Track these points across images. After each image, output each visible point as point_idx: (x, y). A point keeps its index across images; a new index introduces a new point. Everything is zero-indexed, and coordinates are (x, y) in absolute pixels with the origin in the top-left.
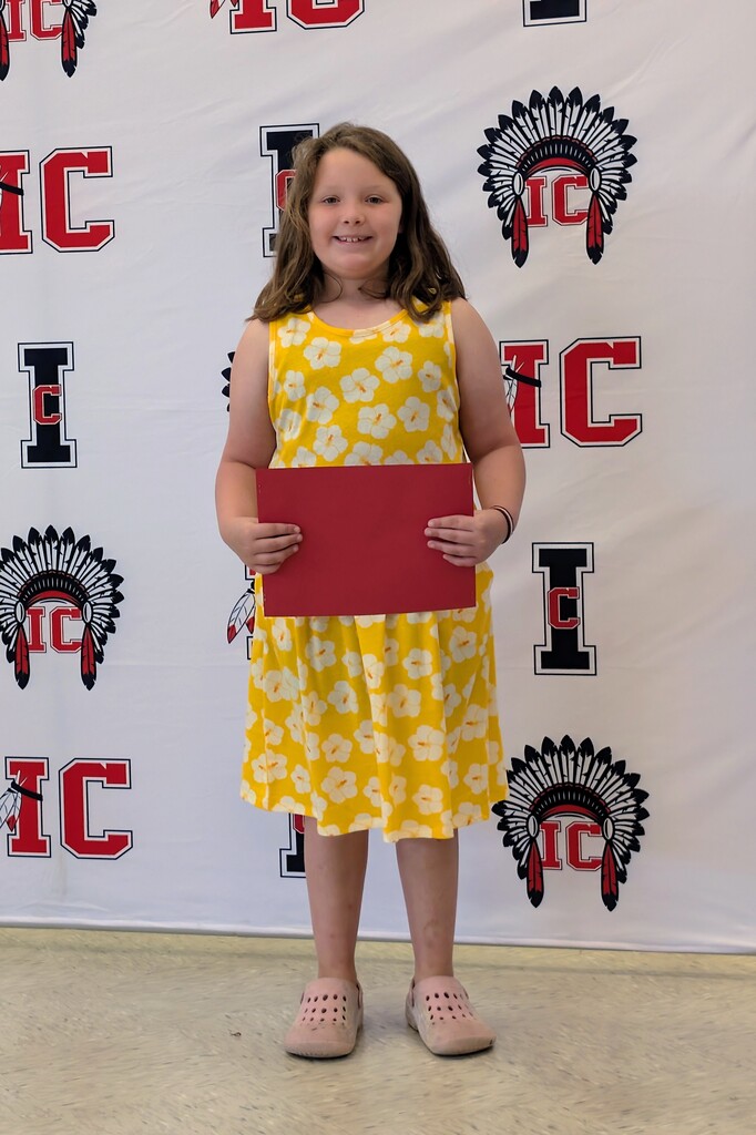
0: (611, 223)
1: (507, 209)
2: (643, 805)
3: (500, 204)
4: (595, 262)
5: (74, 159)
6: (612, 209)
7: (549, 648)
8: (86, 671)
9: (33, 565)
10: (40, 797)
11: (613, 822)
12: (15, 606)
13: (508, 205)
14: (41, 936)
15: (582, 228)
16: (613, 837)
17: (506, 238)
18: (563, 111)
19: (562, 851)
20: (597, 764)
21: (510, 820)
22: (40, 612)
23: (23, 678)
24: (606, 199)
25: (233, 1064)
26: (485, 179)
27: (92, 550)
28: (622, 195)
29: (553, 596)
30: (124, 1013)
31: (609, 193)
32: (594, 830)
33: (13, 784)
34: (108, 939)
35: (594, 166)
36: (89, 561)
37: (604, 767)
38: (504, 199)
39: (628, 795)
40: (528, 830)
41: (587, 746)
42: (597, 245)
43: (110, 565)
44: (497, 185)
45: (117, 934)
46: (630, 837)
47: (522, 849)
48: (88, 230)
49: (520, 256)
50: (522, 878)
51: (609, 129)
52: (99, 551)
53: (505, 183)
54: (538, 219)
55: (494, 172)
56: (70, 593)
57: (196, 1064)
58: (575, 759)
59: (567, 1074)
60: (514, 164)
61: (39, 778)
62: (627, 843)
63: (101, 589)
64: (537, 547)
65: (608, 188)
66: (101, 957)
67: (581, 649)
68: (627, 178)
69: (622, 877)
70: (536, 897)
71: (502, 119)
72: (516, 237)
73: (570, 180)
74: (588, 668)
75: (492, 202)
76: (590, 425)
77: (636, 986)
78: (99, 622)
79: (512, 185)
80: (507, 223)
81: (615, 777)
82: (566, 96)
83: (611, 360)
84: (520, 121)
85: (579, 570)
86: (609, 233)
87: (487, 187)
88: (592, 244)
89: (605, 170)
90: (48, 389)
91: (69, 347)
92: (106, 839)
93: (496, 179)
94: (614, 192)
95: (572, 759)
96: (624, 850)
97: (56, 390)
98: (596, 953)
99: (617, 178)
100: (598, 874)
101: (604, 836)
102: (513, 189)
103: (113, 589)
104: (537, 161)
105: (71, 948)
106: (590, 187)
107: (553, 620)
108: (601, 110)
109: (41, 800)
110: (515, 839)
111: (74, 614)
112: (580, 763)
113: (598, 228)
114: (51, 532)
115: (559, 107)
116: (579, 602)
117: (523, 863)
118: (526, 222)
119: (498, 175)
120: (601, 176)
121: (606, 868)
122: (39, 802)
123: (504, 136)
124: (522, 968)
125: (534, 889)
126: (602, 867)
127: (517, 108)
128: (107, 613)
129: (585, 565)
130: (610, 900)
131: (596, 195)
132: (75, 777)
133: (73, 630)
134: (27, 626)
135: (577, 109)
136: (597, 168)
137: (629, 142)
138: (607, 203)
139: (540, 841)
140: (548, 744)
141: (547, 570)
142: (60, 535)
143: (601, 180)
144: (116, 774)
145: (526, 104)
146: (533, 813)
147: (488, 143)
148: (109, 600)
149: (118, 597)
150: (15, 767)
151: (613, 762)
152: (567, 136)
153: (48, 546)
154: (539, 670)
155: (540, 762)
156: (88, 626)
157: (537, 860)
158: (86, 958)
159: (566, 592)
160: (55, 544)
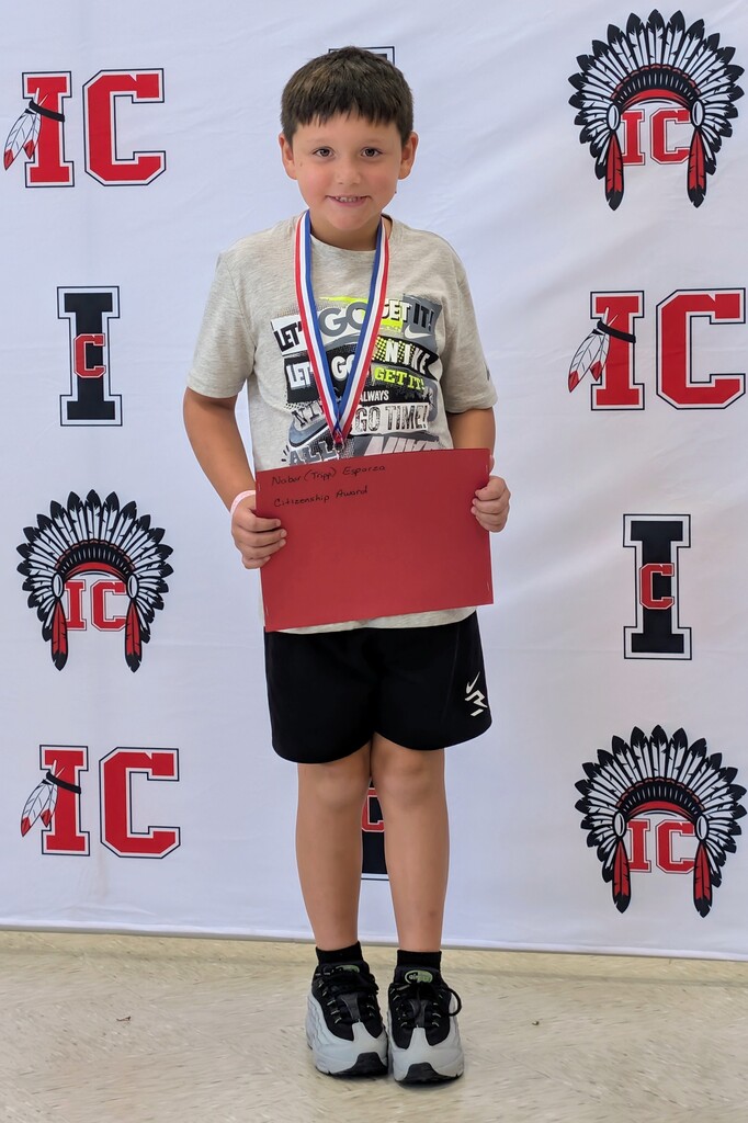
0: (713, 162)
1: (601, 145)
2: (740, 802)
3: (593, 139)
4: (697, 205)
5: (120, 82)
6: (716, 146)
7: (640, 630)
8: (131, 651)
9: (72, 534)
10: (78, 790)
11: (707, 820)
12: (53, 578)
13: (601, 140)
14: (79, 942)
15: (683, 166)
16: (707, 837)
17: (599, 177)
18: (664, 37)
19: (651, 851)
20: (690, 757)
21: (595, 817)
22: (80, 585)
23: (60, 659)
24: (710, 135)
25: (288, 1083)
26: (577, 111)
27: (138, 517)
28: (727, 131)
29: (645, 573)
30: (168, 1026)
31: (713, 129)
32: (685, 830)
33: (49, 775)
34: (153, 946)
35: (696, 98)
36: (134, 529)
37: (698, 760)
38: (598, 134)
39: (724, 791)
40: (614, 829)
41: (680, 736)
42: (698, 186)
43: (158, 534)
44: (590, 119)
45: (162, 940)
46: (725, 837)
47: (608, 850)
48: (136, 162)
49: (614, 197)
50: (607, 881)
51: (713, 58)
52: (147, 519)
53: (599, 116)
54: (635, 157)
55: (587, 104)
56: (114, 565)
57: (247, 1083)
58: (667, 751)
59: (652, 1095)
60: (609, 95)
61: (77, 768)
62: (722, 843)
63: (148, 561)
64: (629, 520)
65: (712, 124)
66: (145, 965)
67: (675, 631)
68: (733, 113)
69: (716, 880)
70: (622, 901)
71: (597, 45)
72: (610, 176)
73: (671, 114)
74: (682, 651)
75: (585, 137)
76: (688, 385)
77: (730, 999)
78: (145, 597)
79: (607, 119)
80: (601, 161)
81: (711, 771)
82: (667, 21)
83: (713, 313)
84: (616, 47)
85: (674, 544)
86: (712, 173)
87: (579, 120)
88: (694, 184)
89: (709, 103)
90: (91, 339)
91: (114, 291)
92: (151, 836)
93: (588, 112)
94: (718, 128)
95: (665, 751)
96: (719, 851)
97: (100, 340)
98: (687, 962)
99: (722, 113)
100: (690, 876)
101: (697, 835)
102: (608, 123)
103: (162, 561)
104: (634, 93)
105: (112, 955)
106: (692, 122)
107: (645, 599)
108: (706, 36)
109: (80, 793)
110: (600, 838)
111: (118, 589)
112: (672, 755)
113: (700, 167)
114: (93, 497)
115: (660, 32)
116: (674, 580)
117: (608, 865)
118: (622, 160)
119: (591, 108)
120: (704, 110)
121: (699, 870)
122: (77, 795)
123: (598, 64)
124: (605, 979)
125: (620, 893)
126: (695, 870)
127: (613, 32)
128: (154, 587)
129: (681, 539)
130: (703, 905)
131: (699, 130)
132: (118, 768)
133: (117, 605)
134: (65, 600)
135: (679, 35)
136: (700, 101)
137: (736, 72)
138: (711, 140)
139: (628, 840)
140: (637, 735)
141: (639, 544)
142: (103, 501)
143: (705, 114)
144: (163, 764)
145: (623, 29)
146: (620, 810)
147: (580, 71)
148: (157, 573)
149: (167, 570)
150: (51, 756)
151: (708, 755)
152: (668, 65)
153: (89, 512)
154: (630, 654)
155: (628, 755)
156: (134, 602)
157: (624, 861)
158: (127, 966)
159: (660, 569)
160: (97, 511)
